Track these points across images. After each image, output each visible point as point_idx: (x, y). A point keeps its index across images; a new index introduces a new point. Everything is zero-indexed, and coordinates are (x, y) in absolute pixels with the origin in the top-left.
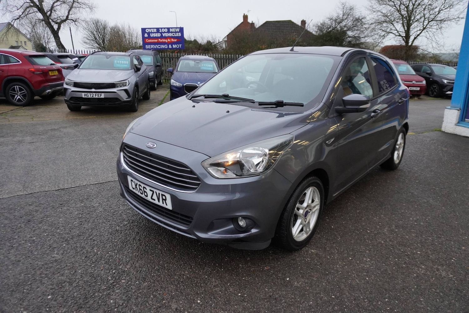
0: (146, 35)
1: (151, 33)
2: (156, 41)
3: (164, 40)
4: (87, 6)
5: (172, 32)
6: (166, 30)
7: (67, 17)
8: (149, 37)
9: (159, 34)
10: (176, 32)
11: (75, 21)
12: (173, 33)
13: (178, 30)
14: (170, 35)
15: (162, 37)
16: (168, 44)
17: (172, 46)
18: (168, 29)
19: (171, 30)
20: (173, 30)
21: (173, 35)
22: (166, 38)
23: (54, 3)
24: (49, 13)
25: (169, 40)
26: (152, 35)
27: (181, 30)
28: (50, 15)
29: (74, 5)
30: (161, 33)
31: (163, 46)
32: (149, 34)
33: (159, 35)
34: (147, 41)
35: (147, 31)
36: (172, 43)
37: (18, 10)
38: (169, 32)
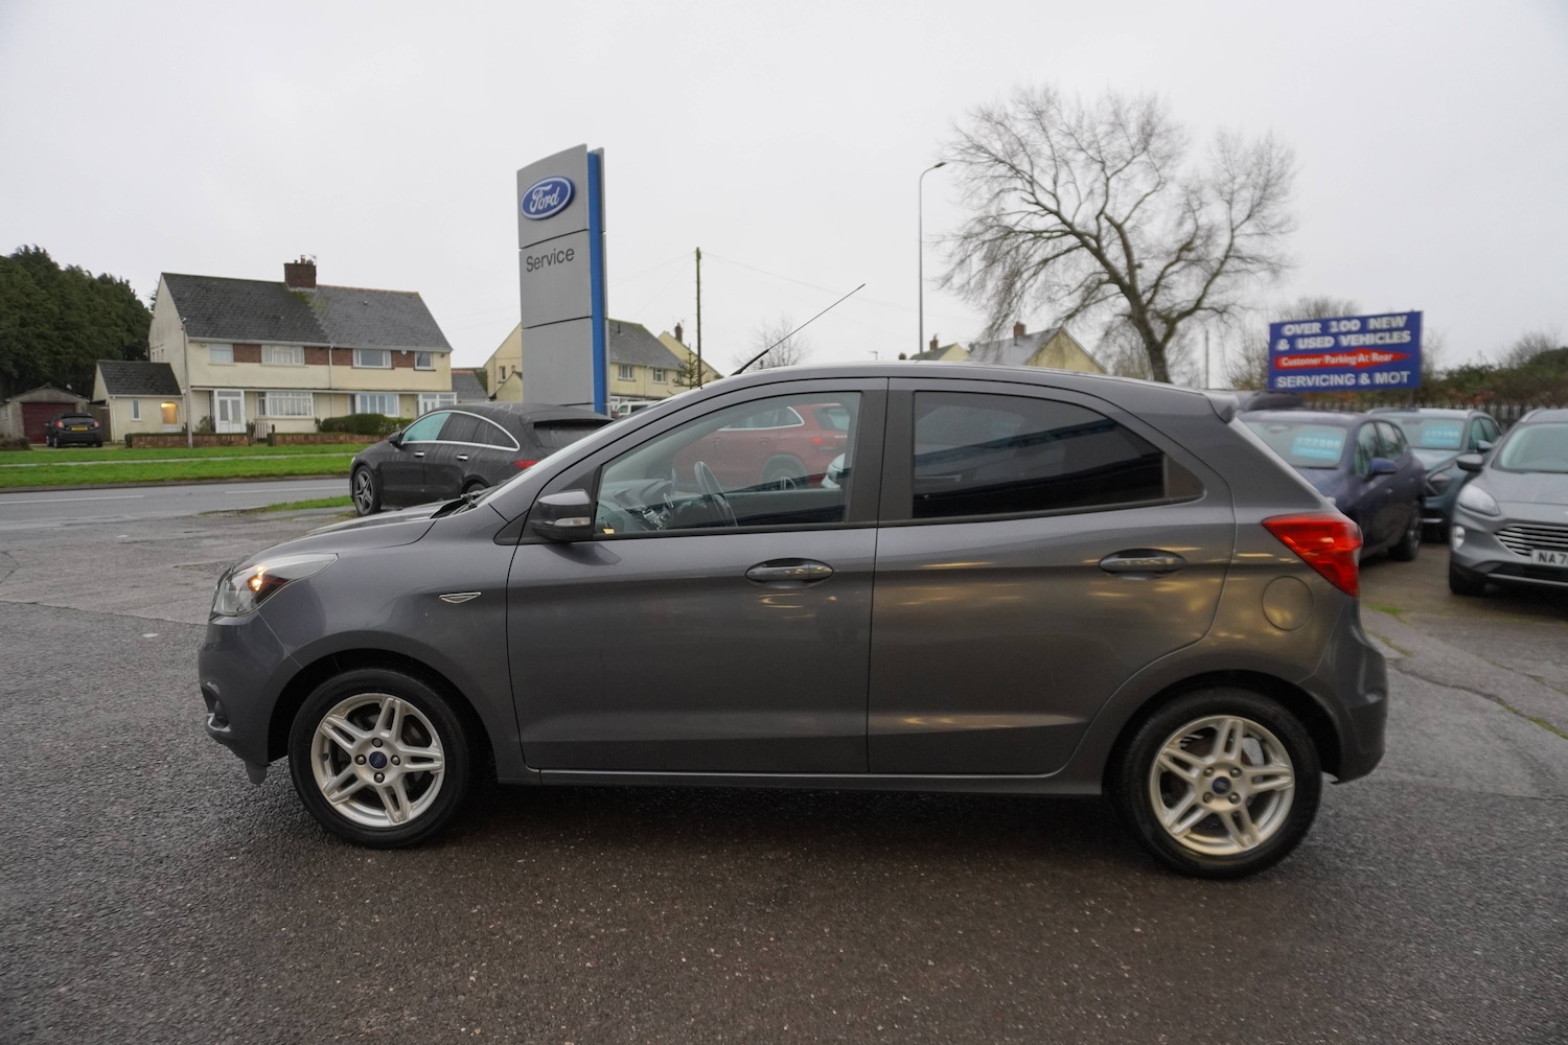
0: (1283, 345)
1: (1303, 336)
2: (1315, 361)
3: (1342, 360)
4: (1265, 266)
5: (1375, 331)
6: (1355, 325)
7: (1199, 301)
8: (1294, 353)
9: (1327, 339)
10: (1391, 330)
11: (1221, 311)
12: (1379, 335)
13: (1400, 322)
14: (1369, 339)
15: (1337, 350)
16: (1357, 370)
17: (1371, 377)
18: (1364, 320)
19: (1373, 324)
20: (1383, 324)
21: (1381, 338)
22: (1352, 351)
23: (1166, 268)
24: (1148, 295)
25: (1362, 358)
26: (1301, 345)
27: (1413, 320)
28: (1150, 301)
29: (1227, 267)
30: (1336, 336)
31: (1336, 380)
32: (1292, 339)
33: (1328, 342)
34: (1285, 362)
35: (1288, 331)
36: (1372, 368)
37: (1070, 294)
38: (1364, 330)
